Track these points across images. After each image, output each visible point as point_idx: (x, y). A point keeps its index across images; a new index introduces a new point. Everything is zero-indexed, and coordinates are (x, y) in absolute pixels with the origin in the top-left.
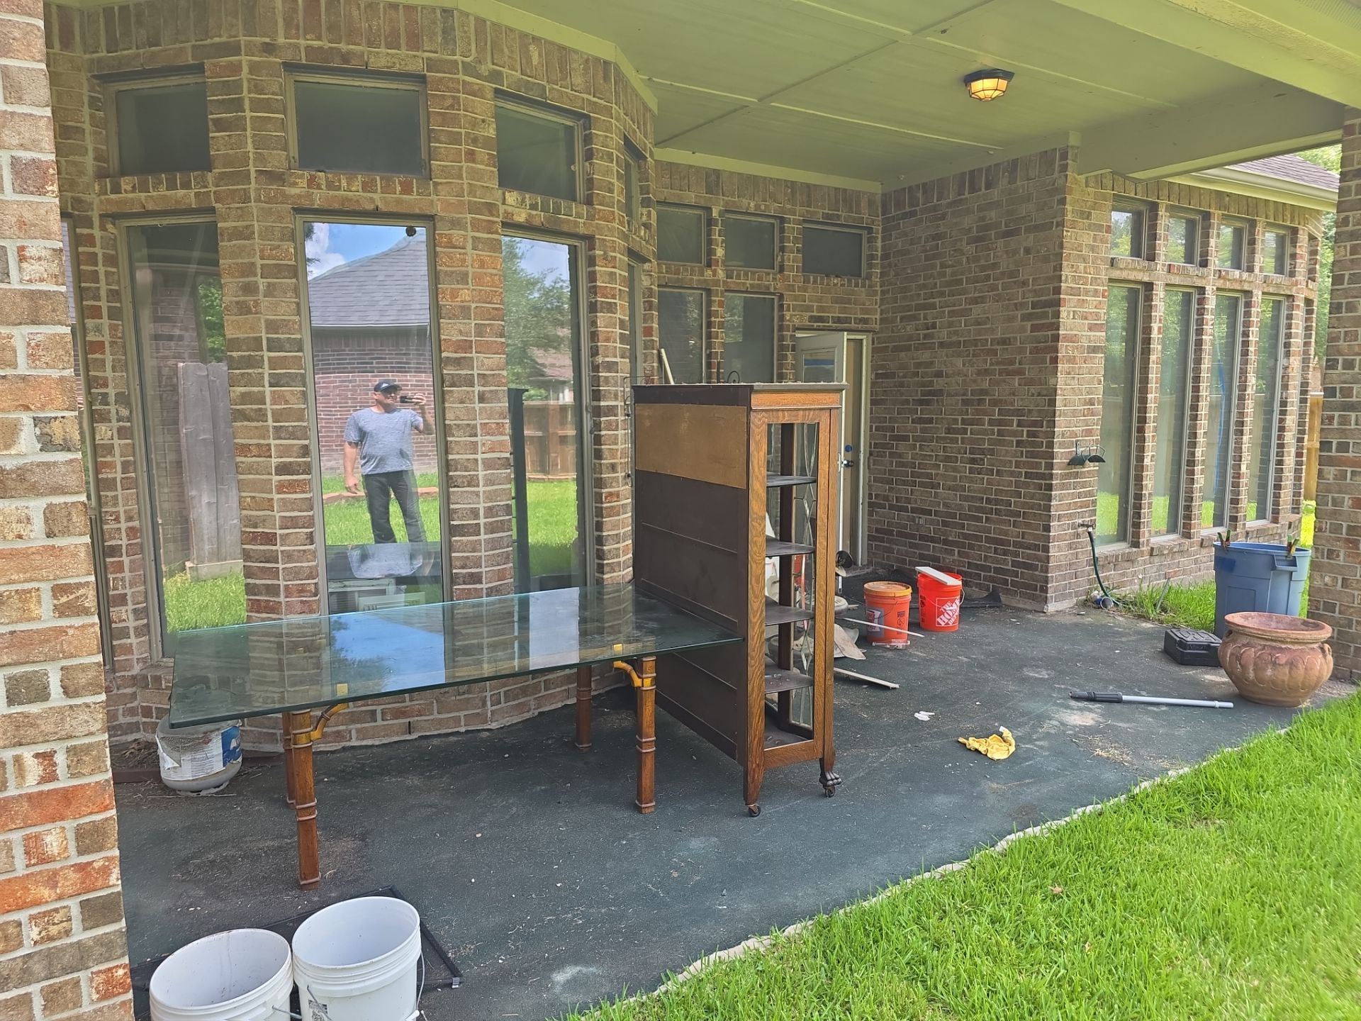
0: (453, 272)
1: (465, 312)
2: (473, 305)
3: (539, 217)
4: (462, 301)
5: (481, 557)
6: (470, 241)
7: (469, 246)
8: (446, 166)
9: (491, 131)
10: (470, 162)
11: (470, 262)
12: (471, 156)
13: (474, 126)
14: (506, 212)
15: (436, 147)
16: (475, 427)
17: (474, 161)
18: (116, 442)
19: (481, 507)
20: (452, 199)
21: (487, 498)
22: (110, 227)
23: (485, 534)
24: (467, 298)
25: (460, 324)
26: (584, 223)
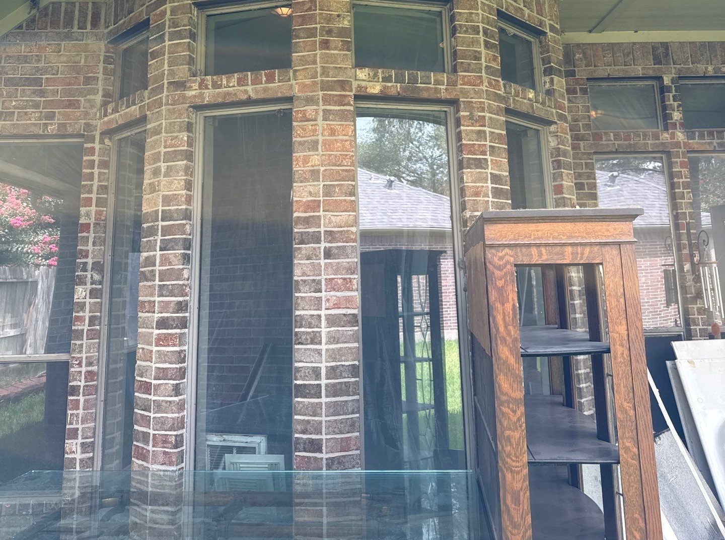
0: (305, 142)
1: (315, 174)
2: (322, 169)
3: (395, 88)
4: (312, 166)
5: (321, 422)
6: (321, 114)
7: (320, 117)
8: (303, 56)
9: (346, 22)
10: (324, 49)
11: (321, 132)
12: (325, 45)
13: (329, 20)
14: (359, 86)
15: (296, 42)
16: (319, 282)
17: (328, 48)
18: (88, 300)
19: (323, 366)
20: (308, 81)
21: (330, 356)
22: (107, 141)
23: (327, 396)
24: (317, 163)
25: (310, 186)
26: (446, 89)
